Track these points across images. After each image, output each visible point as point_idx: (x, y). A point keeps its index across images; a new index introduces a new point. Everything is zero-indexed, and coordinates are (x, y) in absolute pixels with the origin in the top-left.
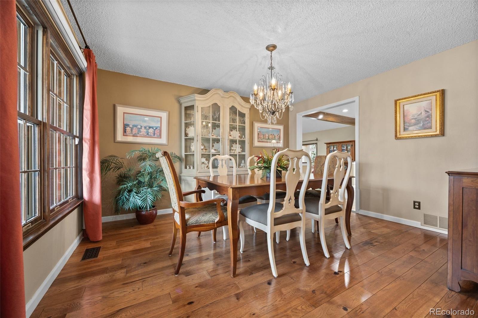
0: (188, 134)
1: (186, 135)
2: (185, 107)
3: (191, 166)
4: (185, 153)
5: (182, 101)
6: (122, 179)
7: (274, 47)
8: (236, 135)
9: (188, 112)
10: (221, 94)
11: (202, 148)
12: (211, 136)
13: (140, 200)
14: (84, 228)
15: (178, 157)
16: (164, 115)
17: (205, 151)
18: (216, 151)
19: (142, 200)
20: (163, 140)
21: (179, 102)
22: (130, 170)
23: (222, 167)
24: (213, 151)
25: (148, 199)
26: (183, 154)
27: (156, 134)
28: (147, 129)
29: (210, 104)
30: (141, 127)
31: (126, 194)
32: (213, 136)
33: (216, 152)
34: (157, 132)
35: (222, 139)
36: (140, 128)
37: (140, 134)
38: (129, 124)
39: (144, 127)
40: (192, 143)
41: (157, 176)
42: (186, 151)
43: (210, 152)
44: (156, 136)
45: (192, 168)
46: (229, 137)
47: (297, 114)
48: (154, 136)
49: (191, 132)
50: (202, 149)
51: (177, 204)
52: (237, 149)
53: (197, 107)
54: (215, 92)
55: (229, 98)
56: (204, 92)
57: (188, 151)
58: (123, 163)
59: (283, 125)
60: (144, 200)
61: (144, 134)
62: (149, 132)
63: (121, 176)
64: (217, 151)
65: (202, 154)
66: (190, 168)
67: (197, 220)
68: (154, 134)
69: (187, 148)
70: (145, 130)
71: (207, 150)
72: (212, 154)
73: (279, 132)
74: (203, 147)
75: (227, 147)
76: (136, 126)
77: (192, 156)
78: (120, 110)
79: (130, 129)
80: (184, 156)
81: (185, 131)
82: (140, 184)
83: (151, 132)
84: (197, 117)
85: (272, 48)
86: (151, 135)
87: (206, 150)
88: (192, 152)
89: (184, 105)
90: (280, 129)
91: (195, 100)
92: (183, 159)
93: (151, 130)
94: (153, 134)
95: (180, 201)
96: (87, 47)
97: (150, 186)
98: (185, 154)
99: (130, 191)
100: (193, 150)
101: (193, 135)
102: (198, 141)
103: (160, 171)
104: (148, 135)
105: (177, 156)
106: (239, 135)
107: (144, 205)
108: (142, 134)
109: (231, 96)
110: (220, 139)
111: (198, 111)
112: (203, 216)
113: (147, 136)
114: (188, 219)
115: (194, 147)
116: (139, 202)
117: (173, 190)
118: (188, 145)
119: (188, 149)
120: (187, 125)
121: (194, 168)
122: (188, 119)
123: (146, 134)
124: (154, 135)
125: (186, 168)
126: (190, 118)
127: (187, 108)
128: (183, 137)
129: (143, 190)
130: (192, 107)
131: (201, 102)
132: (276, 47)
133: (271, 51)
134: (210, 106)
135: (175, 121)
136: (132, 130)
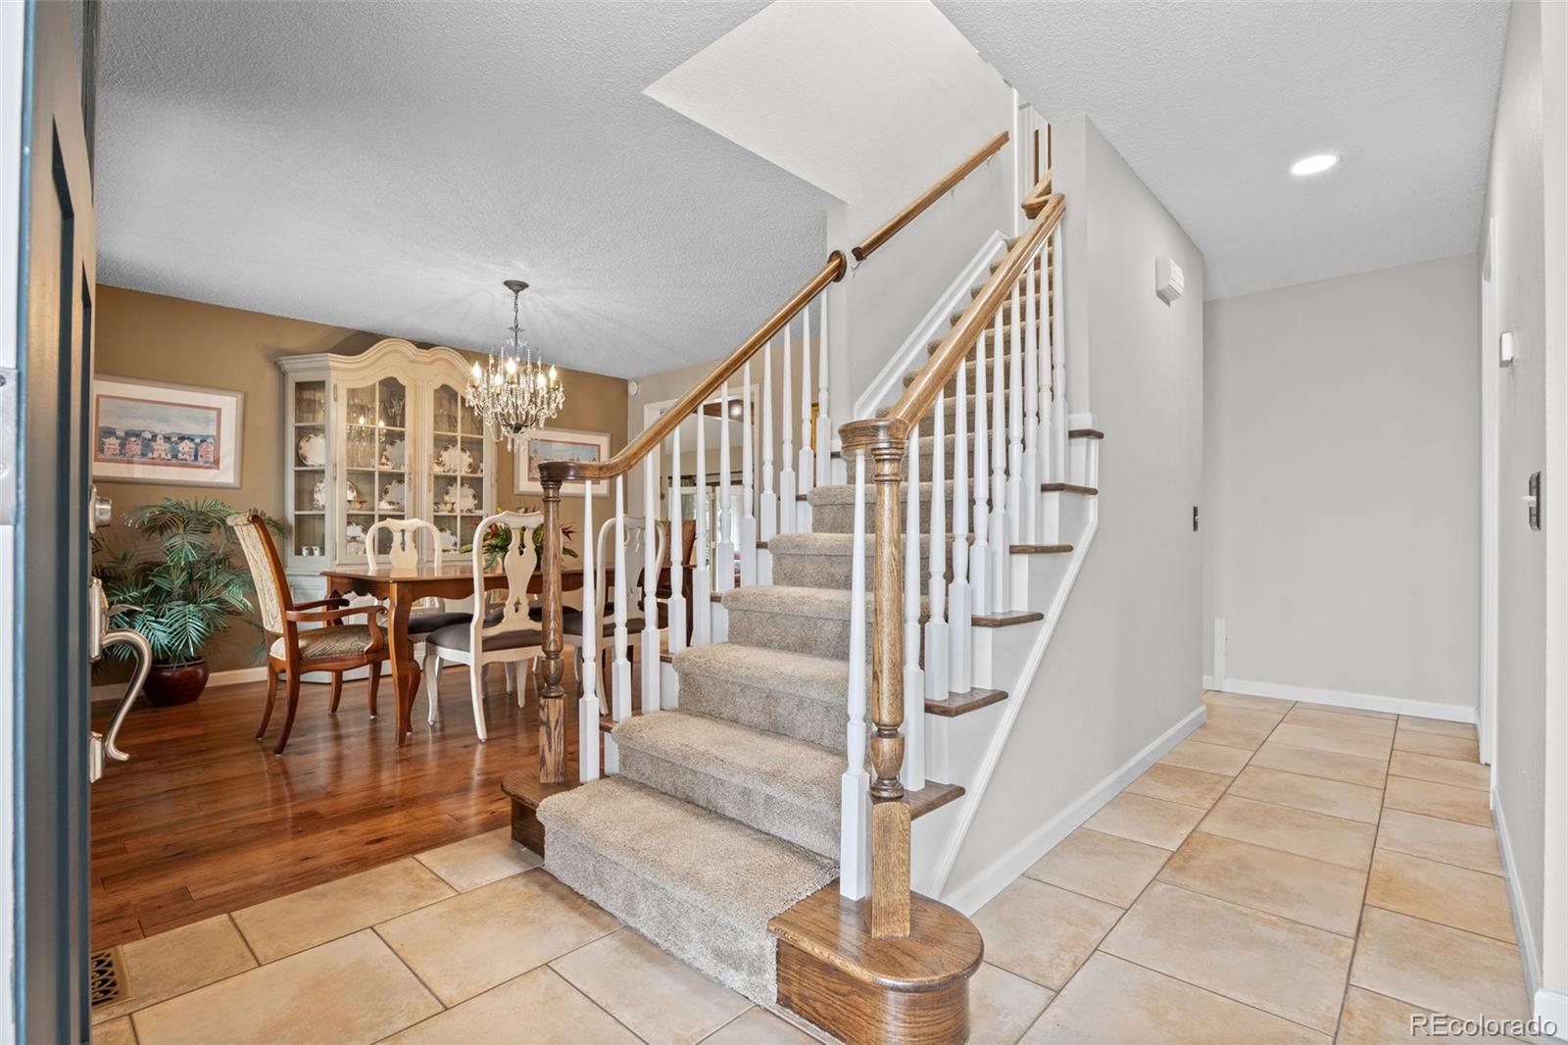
0: (305, 459)
1: (300, 460)
2: (296, 383)
3: (314, 548)
4: (296, 510)
5: (288, 364)
7: (523, 286)
8: (457, 461)
9: (307, 395)
10: (410, 354)
11: (349, 498)
12: (376, 465)
13: (165, 632)
15: (274, 522)
16: (229, 405)
17: (358, 506)
18: (392, 507)
19: (171, 633)
20: (226, 474)
21: (276, 367)
22: (124, 559)
23: (403, 549)
24: (384, 506)
25: (192, 630)
26: (291, 513)
27: (201, 456)
28: (172, 443)
29: (376, 379)
30: (154, 437)
32: (383, 464)
33: (394, 510)
34: (206, 450)
35: (410, 474)
36: (149, 440)
37: (150, 455)
38: (114, 427)
39: (165, 438)
40: (318, 484)
41: (208, 574)
42: (298, 508)
43: (373, 510)
44: (201, 461)
45: (317, 553)
46: (431, 469)
47: (645, 407)
48: (196, 464)
49: (316, 453)
50: (349, 501)
51: (279, 617)
52: (460, 500)
53: (335, 387)
54: (390, 349)
55: (432, 363)
56: (357, 342)
57: (307, 504)
58: (103, 540)
59: (609, 435)
60: (178, 631)
61: (163, 456)
62: (179, 451)
64: (396, 507)
65: (348, 515)
66: (311, 553)
67: (324, 649)
68: (196, 456)
69: (303, 496)
70: (167, 446)
71: (364, 505)
72: (380, 516)
73: (597, 454)
74: (355, 494)
75: (427, 497)
76: (137, 435)
77: (320, 519)
79: (118, 441)
80: (291, 519)
81: (298, 447)
82: (160, 594)
83: (186, 449)
84: (333, 415)
85: (517, 287)
86: (186, 460)
87: (361, 502)
88: (317, 509)
89: (292, 380)
90: (599, 446)
91: (328, 368)
92: (290, 527)
93: (186, 447)
94: (193, 458)
95: (287, 609)
97: (189, 598)
98: (296, 515)
100: (321, 503)
101: (322, 462)
102: (335, 479)
103: (217, 560)
104: (175, 459)
105: (271, 520)
106: (468, 463)
107: (179, 645)
108: (156, 455)
109: (438, 359)
110: (406, 476)
111: (336, 399)
112: (338, 641)
113: (174, 461)
114: (305, 648)
115: (324, 494)
117: (269, 590)
118: (306, 486)
119: (306, 498)
120: (302, 433)
121: (323, 552)
122: (305, 415)
123: (169, 457)
124: (195, 461)
125: (298, 553)
126: (314, 412)
127: (301, 387)
128: (291, 467)
129: (170, 610)
130: (320, 385)
131: (345, 374)
132: (526, 286)
133: (517, 292)
134: (374, 385)
135: (266, 418)
136: (122, 446)
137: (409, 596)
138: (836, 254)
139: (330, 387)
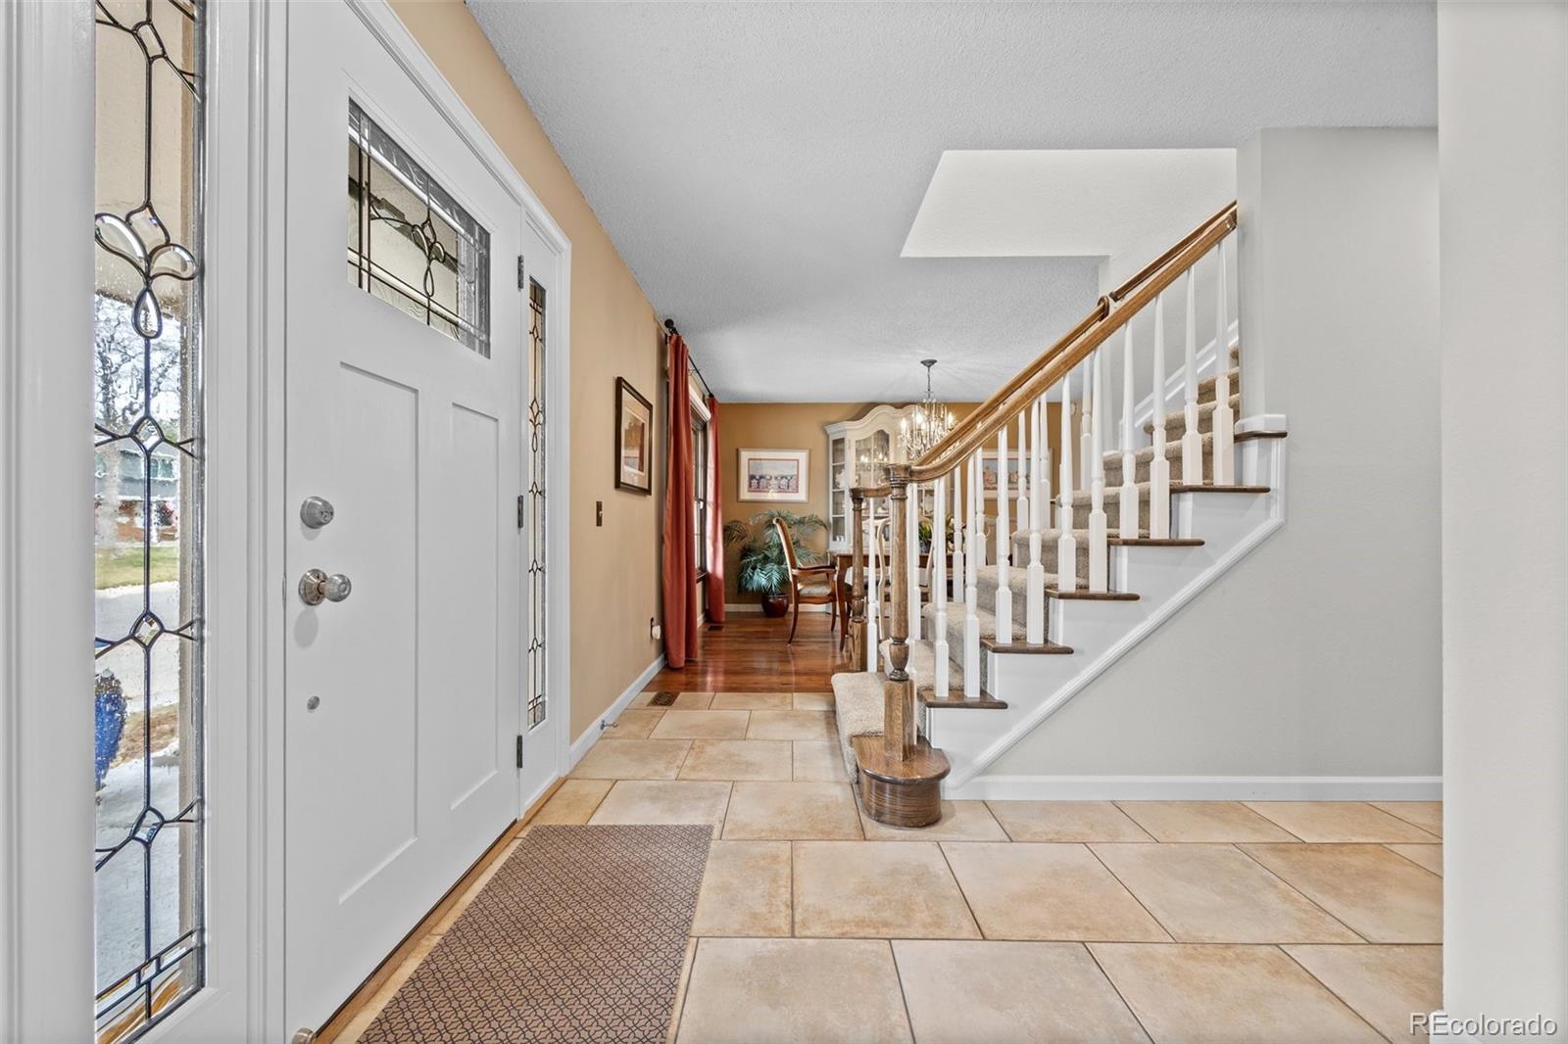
0: (838, 484)
1: (835, 485)
2: (833, 441)
3: (841, 536)
4: (833, 514)
5: (830, 429)
6: (746, 552)
7: (932, 362)
9: (840, 446)
10: (890, 413)
13: (765, 579)
14: (707, 607)
15: (823, 522)
16: (802, 456)
19: (767, 580)
20: (801, 496)
21: (825, 432)
22: (755, 540)
26: (831, 516)
29: (872, 432)
31: (749, 570)
34: (792, 483)
42: (835, 512)
53: (849, 441)
54: (880, 412)
56: (863, 410)
57: (839, 510)
58: (747, 531)
60: (769, 579)
63: (744, 548)
66: (841, 539)
69: (837, 507)
70: (776, 482)
77: (842, 519)
78: (745, 455)
80: (831, 520)
81: (834, 478)
82: (766, 560)
84: (850, 457)
85: (930, 363)
88: (841, 513)
89: (833, 437)
91: (847, 430)
92: (831, 524)
93: (784, 482)
95: (793, 568)
96: (711, 395)
98: (834, 517)
99: (754, 568)
101: (843, 486)
107: (770, 587)
111: (850, 448)
116: (764, 582)
118: (838, 500)
120: (836, 469)
121: (844, 538)
122: (837, 459)
124: (787, 489)
125: (835, 539)
126: (840, 457)
127: (835, 443)
128: (831, 490)
129: (768, 567)
130: (842, 441)
131: (855, 432)
132: (935, 361)
133: (929, 367)
134: (870, 437)
135: (819, 462)
136: (758, 483)
137: (845, 565)
138: (1102, 299)
139: (846, 442)
